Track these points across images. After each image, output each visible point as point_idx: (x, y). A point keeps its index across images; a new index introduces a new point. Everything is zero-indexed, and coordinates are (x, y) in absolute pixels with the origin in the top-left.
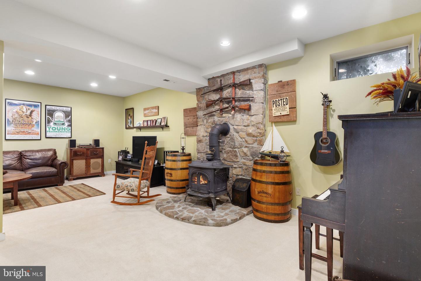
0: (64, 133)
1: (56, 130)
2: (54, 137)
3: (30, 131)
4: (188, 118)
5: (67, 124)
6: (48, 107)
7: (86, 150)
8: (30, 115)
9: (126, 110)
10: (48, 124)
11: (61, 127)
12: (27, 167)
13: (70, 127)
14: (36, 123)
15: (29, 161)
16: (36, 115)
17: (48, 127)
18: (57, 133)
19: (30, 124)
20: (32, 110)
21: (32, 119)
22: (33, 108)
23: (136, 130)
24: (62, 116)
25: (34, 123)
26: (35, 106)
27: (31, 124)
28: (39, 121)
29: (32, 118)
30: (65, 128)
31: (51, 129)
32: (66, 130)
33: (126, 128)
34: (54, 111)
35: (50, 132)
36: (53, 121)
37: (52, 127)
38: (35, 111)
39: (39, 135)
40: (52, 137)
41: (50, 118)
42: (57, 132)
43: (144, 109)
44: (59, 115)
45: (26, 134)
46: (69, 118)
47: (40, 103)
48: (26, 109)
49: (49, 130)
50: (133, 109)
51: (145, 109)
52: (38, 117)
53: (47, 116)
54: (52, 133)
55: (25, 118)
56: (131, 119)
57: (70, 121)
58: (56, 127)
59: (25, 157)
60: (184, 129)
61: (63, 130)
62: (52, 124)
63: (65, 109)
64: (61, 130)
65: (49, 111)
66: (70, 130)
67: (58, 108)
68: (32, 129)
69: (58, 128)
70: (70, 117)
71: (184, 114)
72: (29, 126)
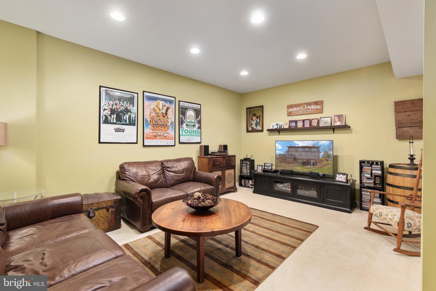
0: (195, 137)
1: (188, 134)
2: (187, 142)
3: (166, 135)
4: (408, 113)
5: (197, 125)
6: (181, 103)
7: (222, 158)
8: (166, 114)
9: (247, 108)
10: (181, 125)
11: (192, 129)
12: (172, 183)
13: (200, 130)
14: (171, 124)
15: (172, 174)
16: (171, 114)
17: (181, 130)
18: (189, 137)
19: (165, 126)
20: (168, 107)
21: (168, 119)
22: (168, 105)
23: (269, 133)
24: (193, 116)
25: (169, 124)
26: (171, 102)
27: (167, 125)
28: (173, 122)
29: (167, 117)
30: (195, 130)
31: (184, 132)
32: (197, 134)
33: (248, 131)
34: (186, 109)
35: (183, 135)
36: (185, 121)
37: (185, 129)
38: (170, 108)
39: (173, 139)
40: (185, 142)
41: (182, 118)
42: (189, 135)
43: (287, 107)
44: (190, 113)
45: (162, 139)
46: (199, 118)
47: (174, 98)
48: (162, 105)
49: (182, 133)
50: (262, 107)
51: (289, 107)
52: (172, 116)
53: (180, 115)
54: (185, 137)
55: (162, 117)
56: (258, 120)
57: (199, 122)
58: (188, 129)
59: (169, 169)
60: (396, 131)
61: (194, 134)
62: (184, 125)
63: (195, 106)
64: (192, 134)
65: (182, 108)
66: (200, 134)
67: (190, 105)
68: (167, 132)
69: (189, 130)
70: (200, 116)
71: (395, 109)
72: (165, 128)
